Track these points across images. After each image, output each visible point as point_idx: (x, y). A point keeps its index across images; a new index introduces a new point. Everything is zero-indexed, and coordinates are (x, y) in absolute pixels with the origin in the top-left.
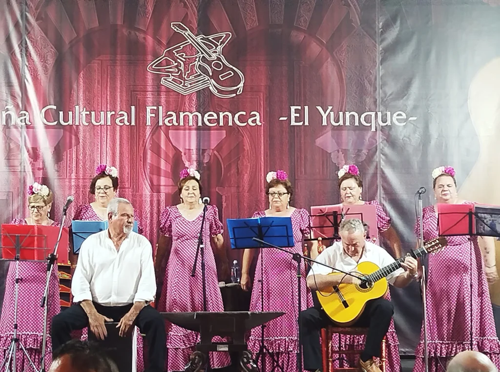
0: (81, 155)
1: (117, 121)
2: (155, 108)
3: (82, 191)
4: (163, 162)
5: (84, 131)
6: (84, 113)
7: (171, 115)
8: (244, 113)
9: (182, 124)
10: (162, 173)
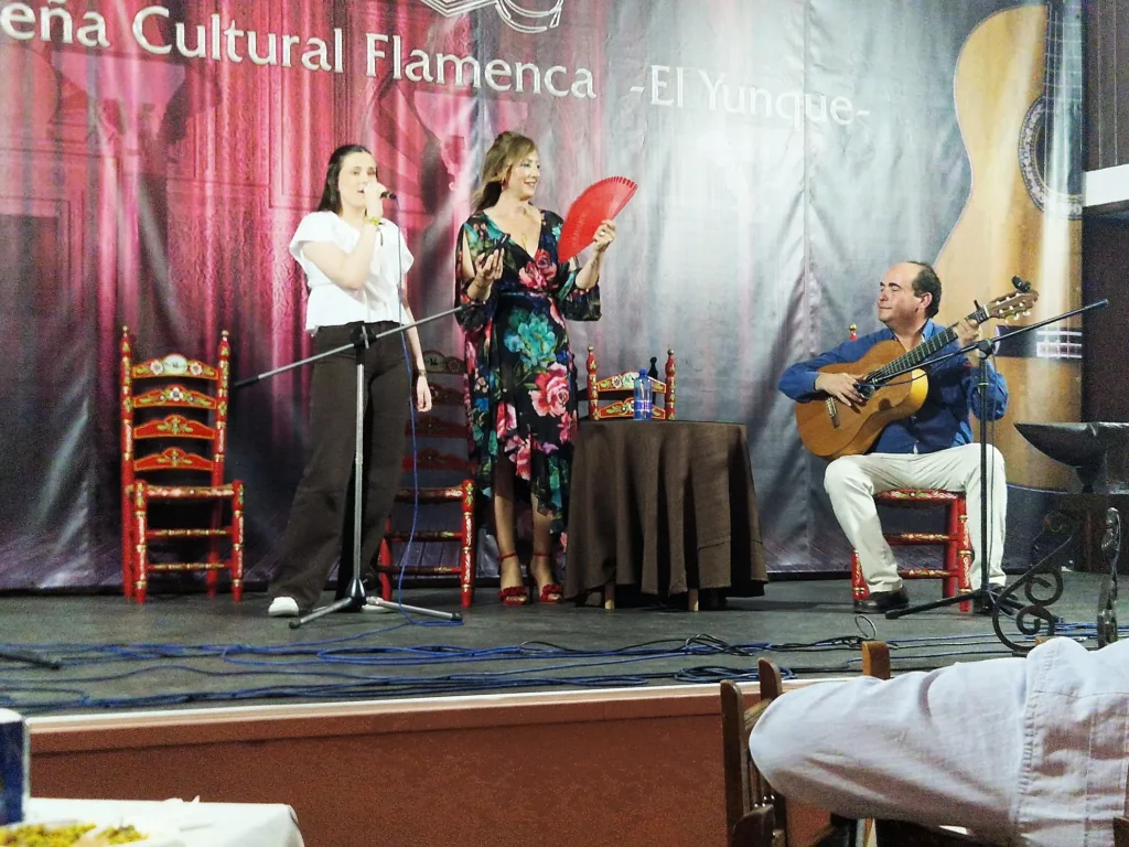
0: (227, 129)
1: (305, 58)
2: (385, 38)
3: (230, 212)
4: (401, 160)
5: (233, 74)
6: (232, 33)
7: (418, 59)
8: (563, 69)
9: (441, 78)
10: (401, 184)
